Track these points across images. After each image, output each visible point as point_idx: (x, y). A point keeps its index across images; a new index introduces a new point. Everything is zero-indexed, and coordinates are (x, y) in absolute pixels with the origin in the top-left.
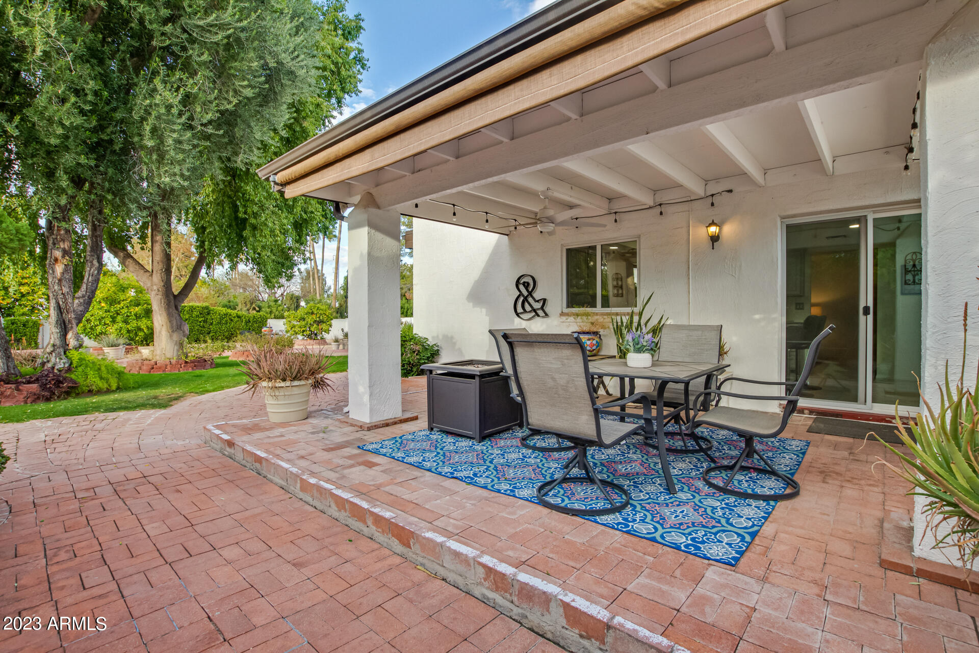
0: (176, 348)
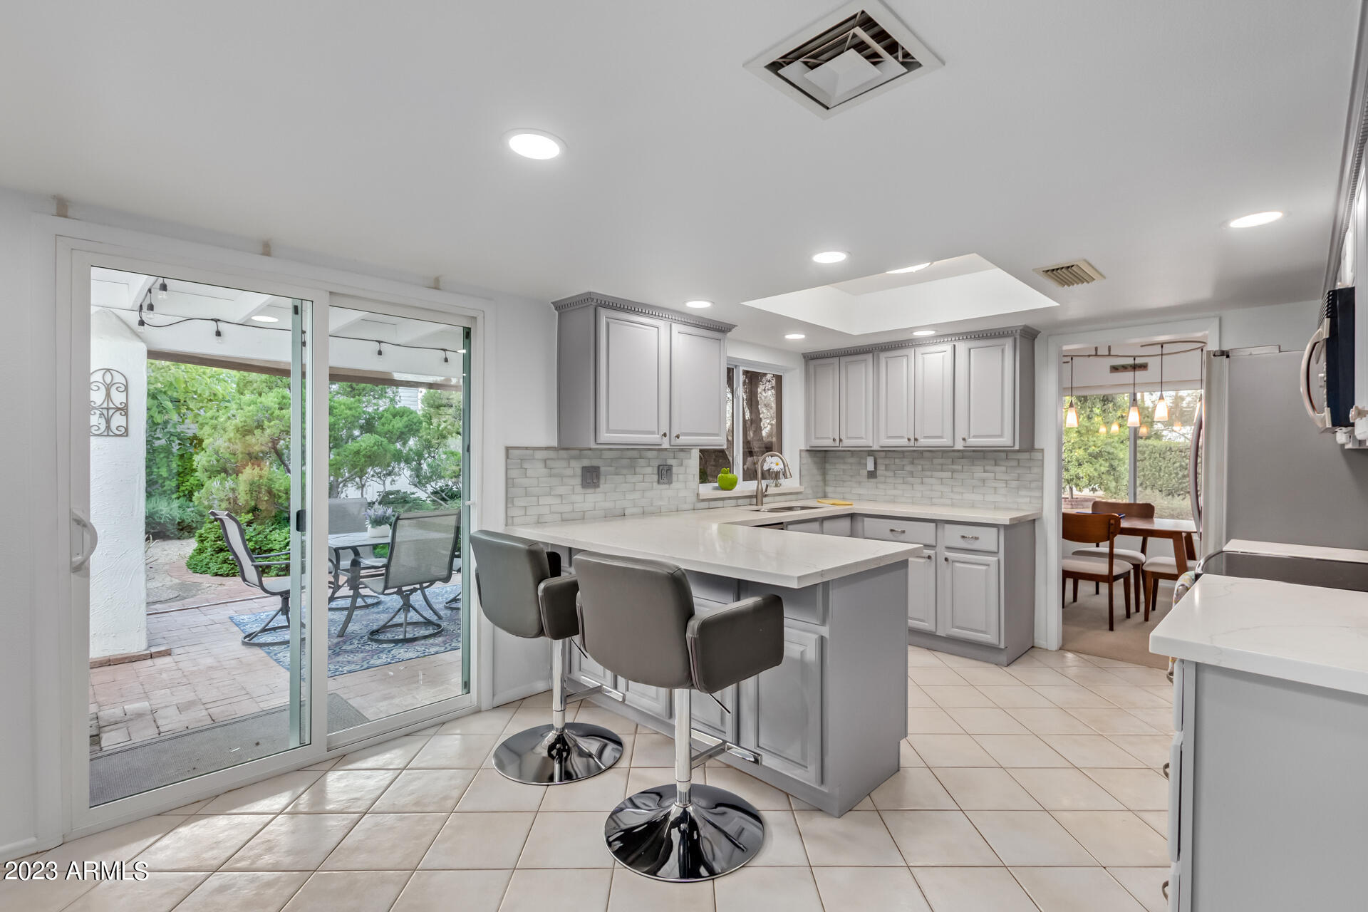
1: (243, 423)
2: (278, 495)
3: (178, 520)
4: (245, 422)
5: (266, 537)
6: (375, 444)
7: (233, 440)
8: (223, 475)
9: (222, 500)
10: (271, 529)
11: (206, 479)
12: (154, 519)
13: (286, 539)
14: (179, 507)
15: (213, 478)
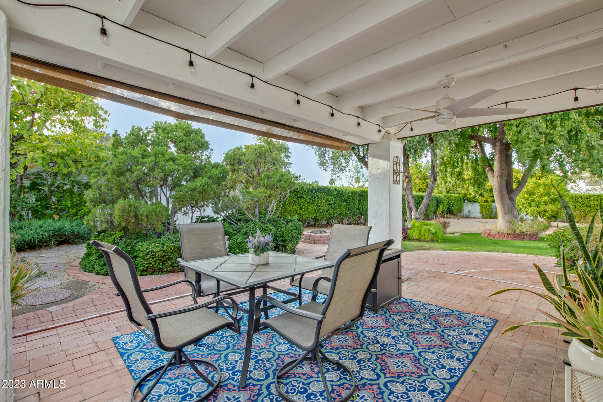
0: (507, 224)
1: (118, 167)
2: (141, 218)
3: (76, 233)
4: (119, 166)
5: (132, 247)
6: (205, 184)
7: (111, 180)
8: (103, 204)
9: (103, 222)
10: (135, 242)
11: (92, 207)
12: (61, 233)
13: (147, 250)
14: (77, 225)
15: (97, 206)
